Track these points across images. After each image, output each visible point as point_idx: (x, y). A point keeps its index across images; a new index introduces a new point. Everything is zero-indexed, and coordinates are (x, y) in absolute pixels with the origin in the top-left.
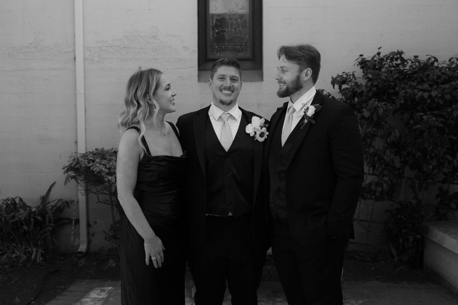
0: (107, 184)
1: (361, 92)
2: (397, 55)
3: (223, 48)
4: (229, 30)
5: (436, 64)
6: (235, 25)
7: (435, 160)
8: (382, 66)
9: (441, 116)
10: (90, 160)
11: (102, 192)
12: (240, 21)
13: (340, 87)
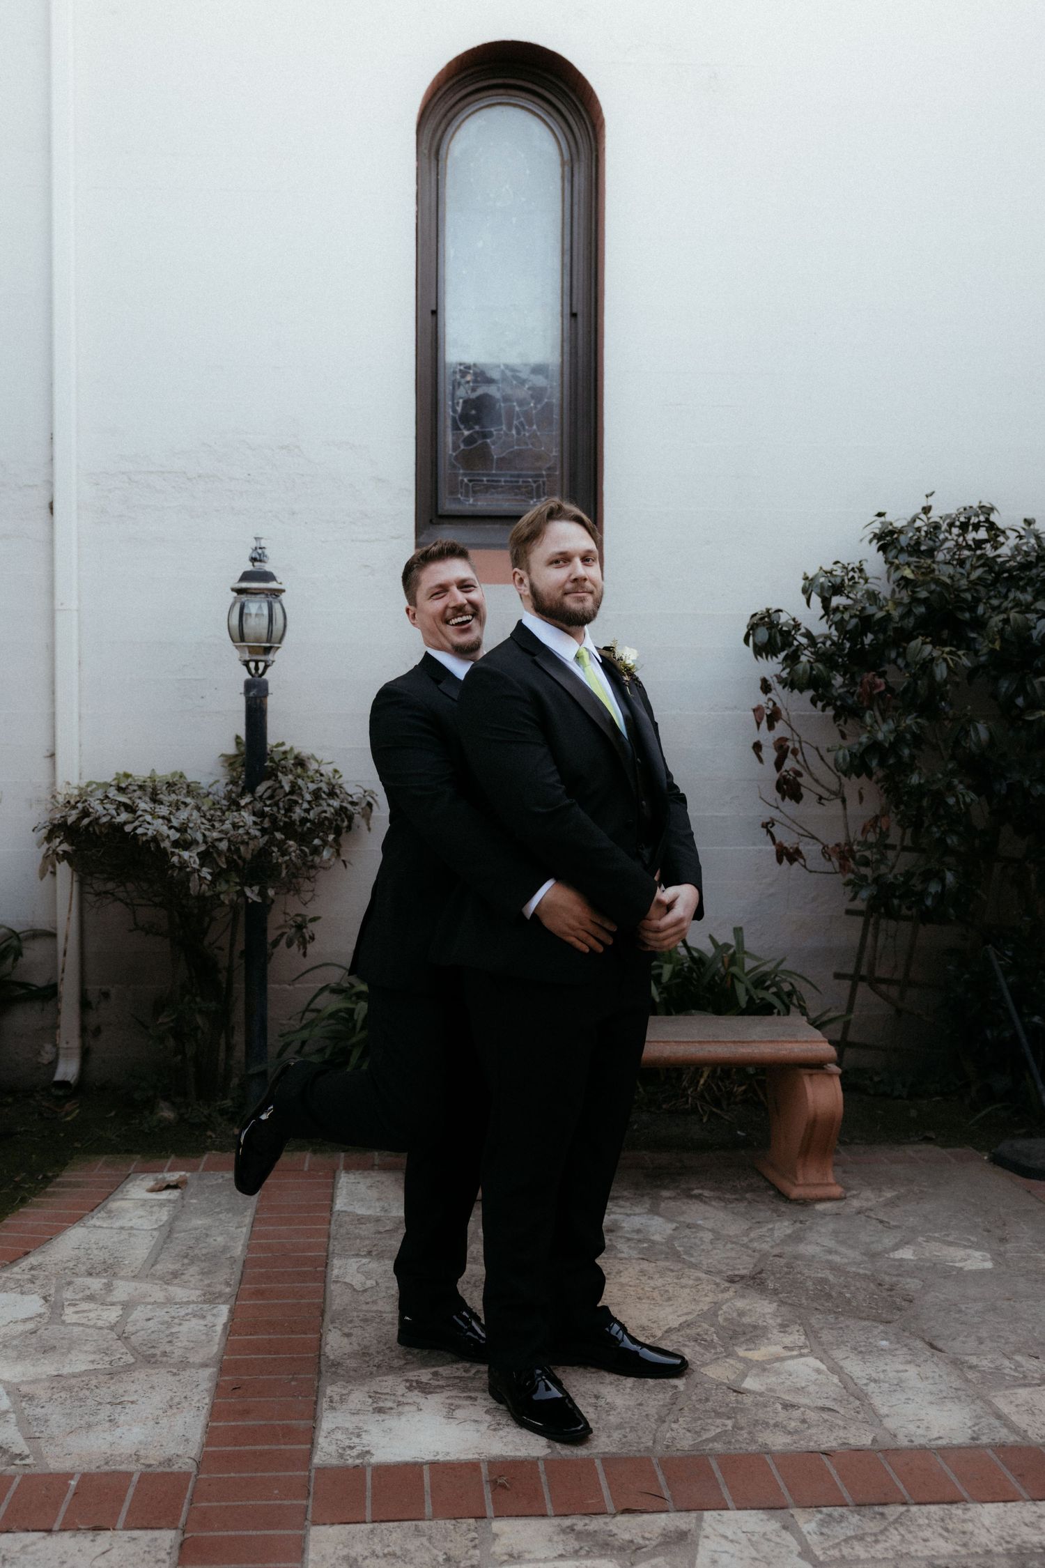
0: (176, 873)
1: (883, 617)
2: (977, 515)
3: (485, 482)
4: (502, 433)
6: (518, 417)
8: (938, 544)
12: (535, 407)
13: (826, 602)
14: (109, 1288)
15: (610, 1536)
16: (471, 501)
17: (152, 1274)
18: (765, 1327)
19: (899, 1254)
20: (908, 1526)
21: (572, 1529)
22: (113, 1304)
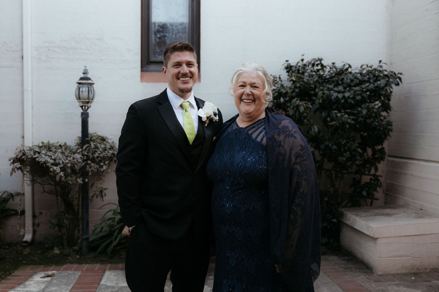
0: (52, 174)
1: (285, 93)
2: (317, 61)
4: (170, 36)
5: (350, 70)
6: (175, 31)
7: (348, 153)
8: (305, 71)
9: (353, 114)
10: (36, 151)
11: (47, 183)
12: (181, 28)
16: (160, 57)
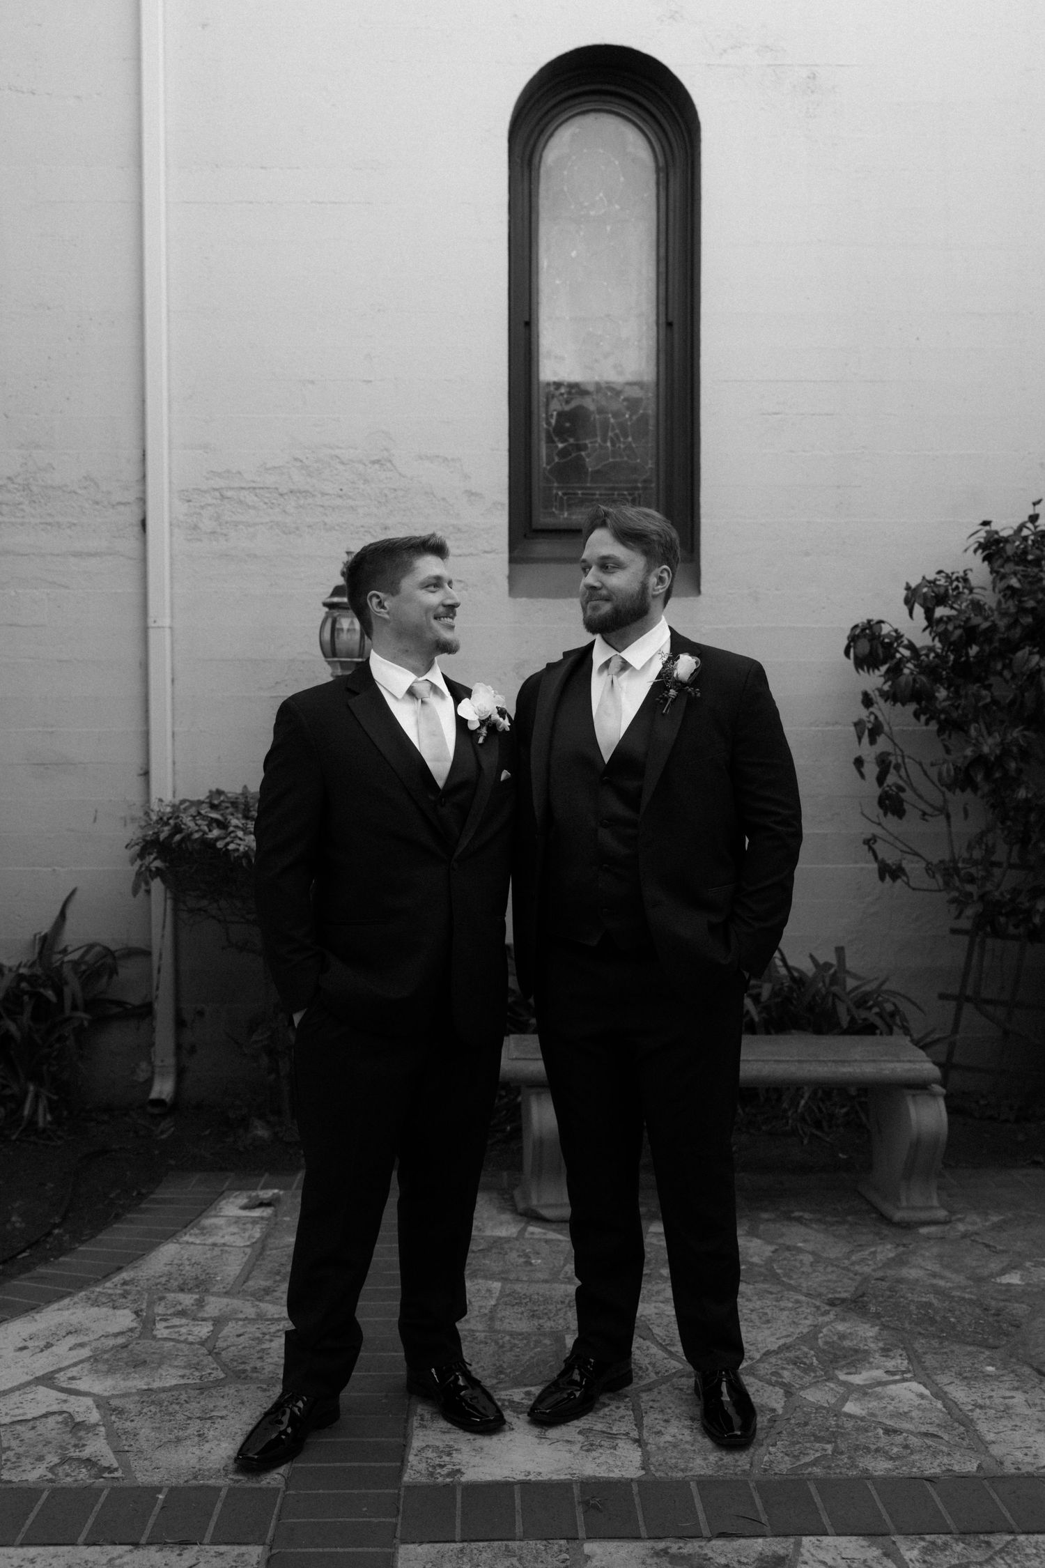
1: (987, 629)
3: (580, 496)
4: (597, 445)
6: (613, 429)
12: (631, 418)
13: (929, 614)
14: (200, 1303)
15: (705, 1560)
16: (566, 515)
17: (243, 1290)
18: (865, 1351)
19: (1006, 1279)
20: (1015, 1555)
21: (665, 1552)
22: (204, 1320)
